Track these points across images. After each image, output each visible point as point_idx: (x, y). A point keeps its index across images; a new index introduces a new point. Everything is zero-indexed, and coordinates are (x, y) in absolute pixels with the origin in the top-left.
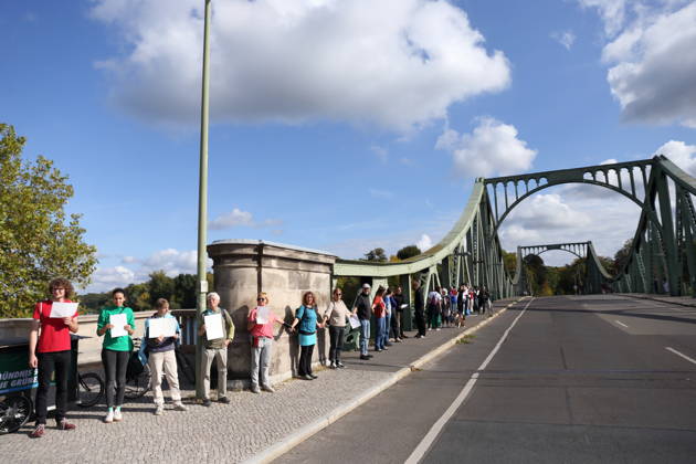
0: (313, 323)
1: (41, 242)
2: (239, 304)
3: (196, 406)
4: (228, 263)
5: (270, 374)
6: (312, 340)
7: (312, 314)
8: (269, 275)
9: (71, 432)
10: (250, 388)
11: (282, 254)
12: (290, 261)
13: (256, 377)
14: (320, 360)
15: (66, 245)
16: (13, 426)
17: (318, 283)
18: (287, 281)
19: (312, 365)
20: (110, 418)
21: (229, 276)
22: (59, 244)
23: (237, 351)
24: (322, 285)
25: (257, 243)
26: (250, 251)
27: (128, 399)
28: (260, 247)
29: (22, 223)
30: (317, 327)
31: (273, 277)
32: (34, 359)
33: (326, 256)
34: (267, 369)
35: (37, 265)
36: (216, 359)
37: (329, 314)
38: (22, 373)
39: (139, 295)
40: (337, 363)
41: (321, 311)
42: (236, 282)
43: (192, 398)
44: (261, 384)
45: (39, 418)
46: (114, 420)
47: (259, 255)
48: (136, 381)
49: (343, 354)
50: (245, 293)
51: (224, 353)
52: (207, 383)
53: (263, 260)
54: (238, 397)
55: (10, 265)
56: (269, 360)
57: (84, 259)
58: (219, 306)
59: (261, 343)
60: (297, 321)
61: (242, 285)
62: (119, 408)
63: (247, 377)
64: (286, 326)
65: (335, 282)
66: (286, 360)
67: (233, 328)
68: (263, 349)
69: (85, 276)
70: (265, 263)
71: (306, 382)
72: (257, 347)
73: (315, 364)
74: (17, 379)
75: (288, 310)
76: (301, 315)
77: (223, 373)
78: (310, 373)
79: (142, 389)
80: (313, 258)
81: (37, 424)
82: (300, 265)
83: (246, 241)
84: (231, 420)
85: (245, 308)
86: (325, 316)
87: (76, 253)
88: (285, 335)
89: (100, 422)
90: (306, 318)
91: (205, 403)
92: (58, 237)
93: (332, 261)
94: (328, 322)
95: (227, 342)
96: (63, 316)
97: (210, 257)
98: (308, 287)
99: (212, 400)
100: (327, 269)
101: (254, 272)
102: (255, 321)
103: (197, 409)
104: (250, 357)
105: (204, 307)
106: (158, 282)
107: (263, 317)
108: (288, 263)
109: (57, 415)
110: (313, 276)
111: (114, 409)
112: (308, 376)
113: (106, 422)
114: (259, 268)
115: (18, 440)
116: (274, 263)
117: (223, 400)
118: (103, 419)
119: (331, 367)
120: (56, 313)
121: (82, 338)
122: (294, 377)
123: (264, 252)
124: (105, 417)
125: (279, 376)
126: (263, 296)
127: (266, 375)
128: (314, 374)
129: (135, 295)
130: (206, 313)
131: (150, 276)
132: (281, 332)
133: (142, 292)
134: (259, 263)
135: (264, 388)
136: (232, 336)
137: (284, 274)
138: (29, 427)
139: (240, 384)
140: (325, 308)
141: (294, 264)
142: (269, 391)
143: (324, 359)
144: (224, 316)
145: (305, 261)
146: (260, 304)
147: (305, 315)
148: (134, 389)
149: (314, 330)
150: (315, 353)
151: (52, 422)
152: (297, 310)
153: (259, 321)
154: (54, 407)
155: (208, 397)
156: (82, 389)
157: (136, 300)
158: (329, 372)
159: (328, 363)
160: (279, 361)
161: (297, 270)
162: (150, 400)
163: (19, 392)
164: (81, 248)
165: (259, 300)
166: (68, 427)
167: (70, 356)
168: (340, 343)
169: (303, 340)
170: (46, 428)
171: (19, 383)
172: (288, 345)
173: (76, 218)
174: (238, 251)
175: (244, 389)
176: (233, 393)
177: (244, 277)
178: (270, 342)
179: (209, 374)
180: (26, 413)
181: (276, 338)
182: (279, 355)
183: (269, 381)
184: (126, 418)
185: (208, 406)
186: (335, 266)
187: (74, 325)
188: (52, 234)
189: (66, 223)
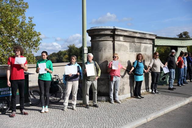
0: (142, 69)
1: (17, 31)
2: (104, 60)
3: (83, 108)
4: (98, 39)
5: (119, 95)
6: (141, 78)
7: (141, 65)
8: (119, 44)
9: (26, 116)
10: (109, 101)
11: (126, 34)
12: (130, 37)
13: (112, 95)
14: (146, 89)
15: (27, 32)
16: (3, 112)
17: (146, 49)
18: (129, 48)
19: (141, 91)
20: (43, 111)
21: (98, 45)
22: (25, 31)
23: (102, 82)
24: (148, 50)
25: (112, 28)
26: (109, 32)
27: (52, 102)
28: (114, 30)
29: (7, 21)
30: (144, 72)
31: (121, 45)
32: (9, 83)
33: (150, 35)
34: (117, 92)
35: (16, 42)
36: (92, 86)
37: (151, 66)
38: (5, 89)
39: (64, 56)
40: (155, 91)
41: (147, 64)
42: (102, 48)
43: (81, 104)
45: (13, 108)
46: (45, 112)
47: (113, 34)
48: (56, 95)
49: (158, 86)
50: (107, 54)
51: (95, 83)
52: (88, 97)
53: (115, 37)
54: (103, 105)
55: (4, 42)
56: (119, 87)
57: (35, 38)
59: (114, 79)
60: (133, 68)
61: (105, 50)
62: (47, 107)
63: (107, 95)
64: (128, 70)
65: (155, 49)
66: (127, 88)
67: (100, 71)
68: (115, 82)
69: (36, 46)
70: (117, 38)
71: (138, 100)
72: (112, 81)
73: (143, 91)
74: (3, 91)
75: (129, 62)
76: (135, 65)
77: (95, 93)
78: (140, 95)
79: (59, 99)
80: (143, 36)
81: (12, 111)
82: (136, 40)
83: (107, 27)
84: (97, 115)
85: (106, 62)
86: (149, 66)
87: (32, 35)
88: (127, 75)
89: (39, 113)
90: (138, 67)
91: (87, 107)
92: (24, 28)
93: (154, 38)
95: (97, 78)
96: (20, 63)
97: (89, 36)
98: (140, 51)
99: (90, 105)
100: (151, 42)
101: (111, 43)
102: (111, 68)
103: (83, 109)
106: (72, 50)
107: (116, 66)
108: (129, 39)
110: (143, 45)
111: (45, 107)
112: (139, 97)
113: (41, 113)
114: (114, 41)
115: (5, 117)
116: (121, 38)
117: (95, 106)
118: (40, 111)
119: (152, 93)
120: (17, 62)
121: (30, 74)
122: (132, 97)
123: (116, 33)
124: (41, 110)
125: (123, 96)
126: (116, 56)
127: (117, 95)
128: (143, 96)
129: (62, 56)
130: (86, 63)
131: (68, 47)
132: (125, 74)
133: (65, 54)
134: (114, 39)
135: (116, 101)
136: (99, 75)
137: (127, 44)
138: (10, 113)
139: (104, 98)
140: (149, 63)
141: (132, 39)
142: (118, 103)
143: (148, 88)
144: (95, 65)
145: (138, 38)
146: (114, 60)
147: (138, 65)
148: (55, 98)
149: (142, 73)
150: (143, 85)
151: (18, 111)
152: (134, 63)
153: (114, 68)
154: (19, 105)
155: (88, 104)
156: (31, 97)
157: (62, 58)
158: (150, 95)
159: (150, 91)
160: (123, 89)
161: (134, 42)
162: (62, 104)
163: (5, 97)
164: (34, 33)
165: (113, 57)
166: (25, 114)
167: (24, 81)
169: (136, 78)
170: (16, 113)
171: (4, 93)
172: (129, 80)
173: (31, 19)
174: (103, 33)
175: (106, 101)
176: (99, 102)
177: (106, 46)
178: (119, 79)
179: (88, 93)
180: (8, 106)
181: (123, 77)
182: (123, 85)
183: (118, 98)
184: (50, 111)
185: (88, 108)
186: (156, 40)
187: (26, 68)
188: (21, 27)
189: (27, 21)
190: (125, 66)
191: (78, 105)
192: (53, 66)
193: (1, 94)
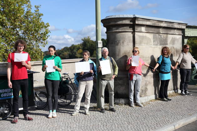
0: (169, 66)
1: (22, 22)
2: (122, 55)
3: (97, 112)
4: (115, 30)
5: (141, 96)
6: (168, 77)
7: (168, 61)
8: (140, 36)
9: (31, 122)
10: (129, 104)
11: (148, 23)
12: (154, 27)
13: (132, 97)
14: (174, 89)
15: (33, 23)
16: (4, 117)
17: (173, 41)
18: (152, 40)
19: (168, 92)
20: (50, 116)
21: (115, 38)
22: (30, 23)
23: (120, 82)
24: (176, 42)
25: (132, 16)
26: (128, 22)
27: (61, 106)
28: (134, 19)
29: (10, 11)
30: (172, 69)
31: (143, 37)
32: (10, 83)
33: (179, 24)
35: (21, 35)
36: (108, 86)
37: (180, 61)
38: (6, 90)
39: (77, 51)
40: (185, 92)
41: (175, 59)
42: (119, 41)
43: (95, 108)
44: (135, 102)
45: (15, 113)
46: (53, 117)
47: (133, 24)
48: (66, 97)
49: (189, 86)
50: (125, 48)
51: (112, 83)
52: (103, 100)
53: (136, 28)
54: (121, 108)
55: (7, 35)
56: (140, 87)
57: (43, 31)
58: (108, 55)
59: (134, 78)
60: (157, 65)
61: (123, 43)
62: (55, 111)
63: (127, 97)
64: (151, 67)
65: (186, 41)
66: (151, 89)
67: (117, 68)
68: (136, 81)
69: (44, 40)
70: (138, 29)
71: (164, 102)
72: (132, 80)
73: (170, 91)
74: (4, 93)
75: (152, 58)
76: (160, 62)
77: (112, 94)
78: (166, 97)
79: (70, 101)
80: (170, 25)
81: (14, 117)
82: (161, 31)
83: (125, 16)
84: (114, 121)
85: (126, 57)
86: (177, 62)
87: (39, 27)
88: (151, 74)
89: (46, 118)
91: (102, 111)
92: (29, 19)
93: (184, 27)
94: (179, 66)
95: (114, 77)
96: (21, 61)
97: (104, 26)
98: (167, 44)
99: (106, 109)
100: (180, 32)
101: (130, 35)
102: (131, 65)
103: (97, 114)
104: (128, 86)
105: (100, 56)
106: (87, 43)
107: (136, 62)
108: (153, 29)
109: (24, 113)
110: (170, 37)
111: (52, 111)
112: (165, 99)
113: (48, 118)
114: (134, 32)
115: (6, 123)
116: (143, 29)
117: (112, 110)
118: (47, 116)
119: (181, 94)
120: (17, 59)
122: (156, 99)
123: (137, 22)
124: (48, 115)
125: (146, 98)
126: (136, 50)
127: (138, 97)
128: (170, 98)
129: (75, 51)
130: (101, 59)
131: (82, 40)
132: (148, 72)
133: (79, 49)
134: (134, 29)
135: (137, 104)
136: (116, 73)
137: (150, 36)
138: (12, 118)
139: (122, 101)
141: (156, 30)
142: (140, 106)
143: (177, 89)
144: (112, 61)
145: (164, 28)
146: (134, 54)
147: (163, 61)
148: (65, 101)
149: (169, 70)
150: (171, 85)
151: (21, 116)
152: (158, 59)
153: (133, 64)
154: (22, 109)
155: (103, 107)
156: (37, 99)
157: (75, 53)
158: (179, 97)
159: (180, 91)
160: (146, 89)
161: (159, 33)
162: (73, 107)
163: (5, 100)
164: (41, 24)
165: (133, 52)
166: (29, 119)
168: (187, 79)
169: (162, 77)
170: (19, 119)
171: (5, 95)
172: (152, 79)
173: (37, 7)
174: (120, 22)
175: (125, 104)
176: (117, 105)
177: (124, 38)
178: (140, 77)
179: (103, 95)
180: (10, 111)
181: (145, 75)
182: (146, 85)
183: (140, 100)
184: (59, 116)
185: (103, 112)
186: (186, 30)
187: (29, 66)
188: (26, 17)
190: (148, 63)
191: (91, 109)
192: (62, 63)
193: (2, 96)
